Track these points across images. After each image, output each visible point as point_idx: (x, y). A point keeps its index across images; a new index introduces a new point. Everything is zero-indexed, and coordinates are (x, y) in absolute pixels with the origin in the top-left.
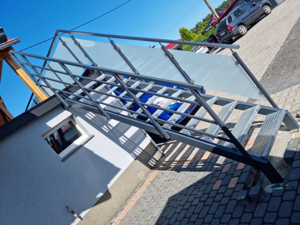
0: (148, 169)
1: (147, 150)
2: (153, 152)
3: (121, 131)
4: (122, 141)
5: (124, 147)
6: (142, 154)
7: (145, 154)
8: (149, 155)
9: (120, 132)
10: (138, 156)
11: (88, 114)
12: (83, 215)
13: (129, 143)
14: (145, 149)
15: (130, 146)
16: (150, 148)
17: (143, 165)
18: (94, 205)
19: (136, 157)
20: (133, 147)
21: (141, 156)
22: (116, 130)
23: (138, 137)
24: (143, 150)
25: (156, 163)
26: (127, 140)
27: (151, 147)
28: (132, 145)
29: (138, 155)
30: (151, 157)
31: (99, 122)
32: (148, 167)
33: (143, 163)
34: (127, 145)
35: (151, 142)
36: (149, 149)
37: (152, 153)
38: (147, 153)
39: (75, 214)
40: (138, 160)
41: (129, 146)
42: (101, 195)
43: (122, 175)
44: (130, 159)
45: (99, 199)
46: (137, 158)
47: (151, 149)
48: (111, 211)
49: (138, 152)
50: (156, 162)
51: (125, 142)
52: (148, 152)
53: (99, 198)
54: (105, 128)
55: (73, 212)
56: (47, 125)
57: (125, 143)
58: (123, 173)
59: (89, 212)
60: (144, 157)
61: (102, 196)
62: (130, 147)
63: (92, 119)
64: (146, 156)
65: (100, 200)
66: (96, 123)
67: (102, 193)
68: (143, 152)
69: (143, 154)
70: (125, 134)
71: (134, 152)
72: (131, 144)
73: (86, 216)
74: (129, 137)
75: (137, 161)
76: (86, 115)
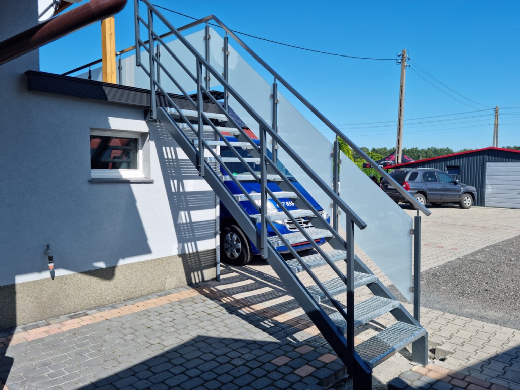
0: (186, 281)
1: (203, 256)
2: (209, 264)
3: (190, 205)
4: (182, 219)
5: (178, 227)
6: (192, 255)
7: (196, 259)
8: (200, 264)
9: (187, 205)
10: (185, 254)
11: (168, 148)
12: (59, 273)
13: (188, 229)
14: (201, 252)
15: (187, 232)
16: (208, 256)
17: (183, 271)
18: (83, 271)
19: (183, 253)
20: (188, 237)
21: (190, 257)
22: (186, 198)
23: (204, 229)
24: (197, 252)
25: (200, 282)
26: (188, 221)
27: (210, 256)
28: (189, 233)
29: (187, 252)
30: (201, 269)
31: (173, 170)
32: (187, 279)
33: (184, 269)
34: (184, 229)
35: (215, 249)
36: (206, 256)
37: (206, 264)
38: (200, 260)
39: (52, 263)
40: (182, 260)
41: (185, 232)
42: (101, 265)
43: (148, 262)
44: (173, 249)
45: (95, 269)
46: (183, 256)
47: (207, 258)
48: (98, 298)
49: (190, 248)
50: (201, 280)
51: (184, 222)
52: (202, 258)
53: (96, 267)
54: (174, 183)
55: (51, 259)
56: (108, 119)
57: (183, 224)
58: (152, 260)
59: (69, 275)
60: (191, 262)
61: (102, 269)
62: (185, 234)
63: (168, 159)
64: (196, 263)
65: (95, 271)
66: (168, 168)
67: (106, 264)
68: (195, 253)
69: (194, 256)
70: (192, 213)
71: (186, 245)
72: (188, 231)
73: (62, 277)
74: (194, 220)
75: (180, 260)
76: (164, 148)
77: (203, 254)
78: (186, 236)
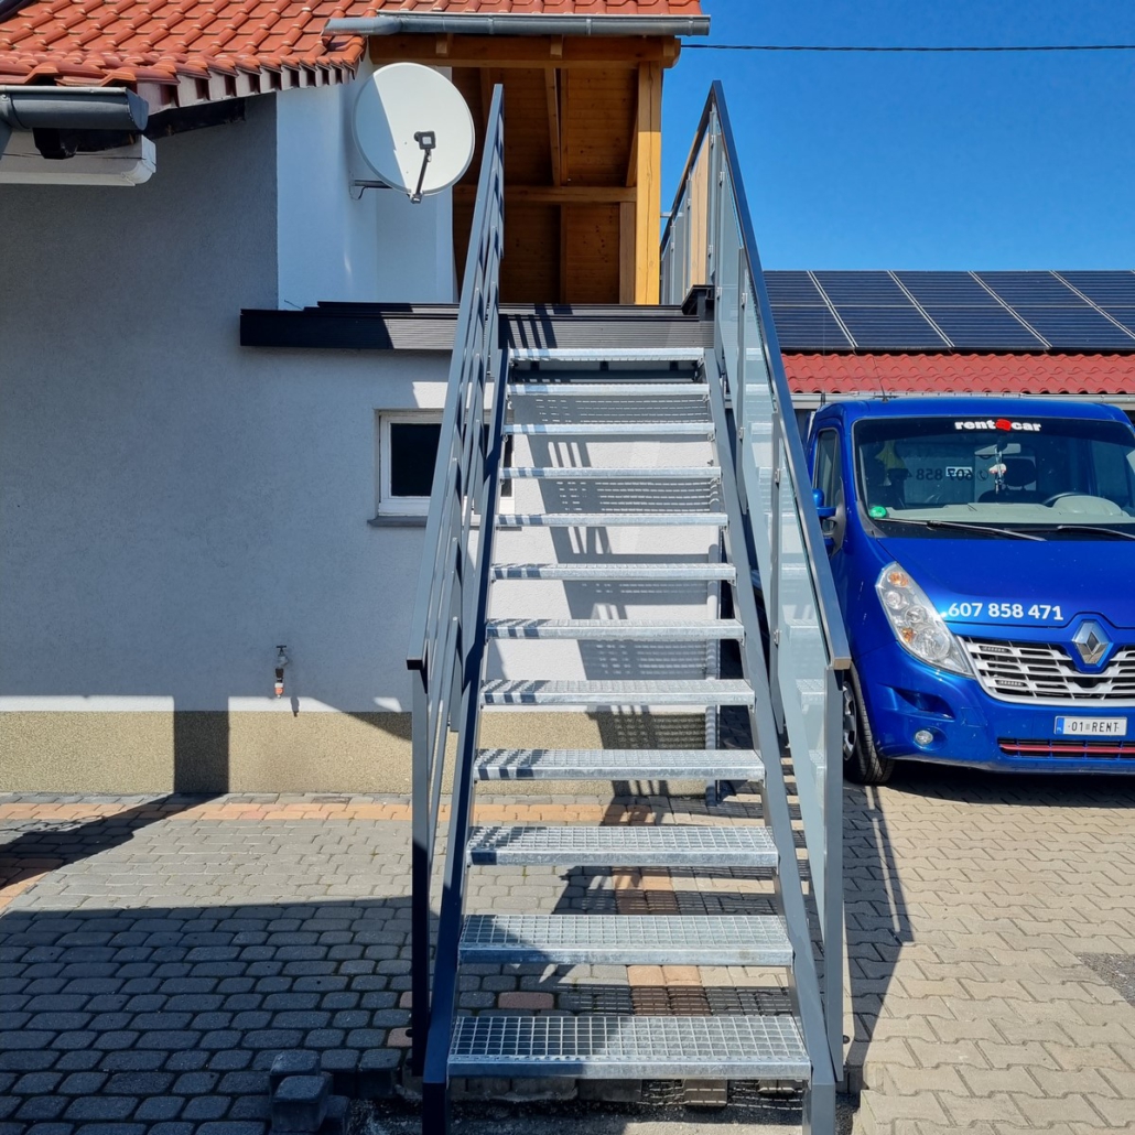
1: (663, 727)
10: (609, 714)
12: (308, 705)
13: (617, 650)
14: (657, 717)
16: (682, 730)
18: (354, 710)
19: (602, 710)
20: (619, 672)
21: (624, 724)
24: (647, 715)
25: (653, 794)
28: (621, 663)
29: (615, 710)
34: (605, 650)
35: (701, 716)
36: (673, 730)
38: (653, 738)
39: (281, 681)
40: (600, 727)
41: (608, 657)
42: (392, 705)
45: (378, 711)
46: (602, 718)
47: (680, 737)
50: (657, 791)
52: (660, 733)
53: (381, 707)
55: (279, 674)
56: (413, 387)
59: (326, 714)
60: (627, 737)
61: (394, 714)
62: (610, 663)
64: (640, 742)
67: (401, 705)
68: (640, 717)
69: (635, 723)
70: (631, 610)
72: (620, 657)
76: (551, 446)
77: (667, 724)
78: (611, 668)
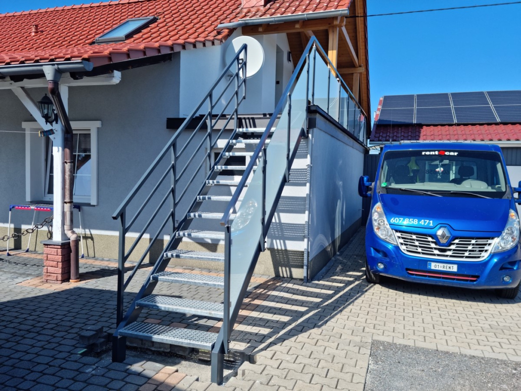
0: (274, 272)
3: (280, 207)
6: (280, 252)
7: (285, 256)
8: (288, 262)
13: (277, 227)
14: (289, 251)
15: (276, 231)
16: (297, 256)
17: (271, 263)
18: (198, 242)
19: (272, 247)
20: (277, 235)
23: (293, 231)
25: (287, 277)
26: (278, 221)
27: (300, 257)
29: (276, 248)
30: (289, 266)
33: (273, 261)
34: (273, 227)
35: (303, 252)
36: (294, 256)
37: (295, 264)
42: (209, 241)
46: (272, 250)
52: (290, 257)
60: (279, 257)
61: (209, 244)
64: (284, 259)
65: (205, 243)
68: (284, 251)
70: (281, 214)
71: (274, 241)
73: (186, 242)
74: (283, 221)
75: (269, 252)
77: (292, 254)
78: (275, 234)
